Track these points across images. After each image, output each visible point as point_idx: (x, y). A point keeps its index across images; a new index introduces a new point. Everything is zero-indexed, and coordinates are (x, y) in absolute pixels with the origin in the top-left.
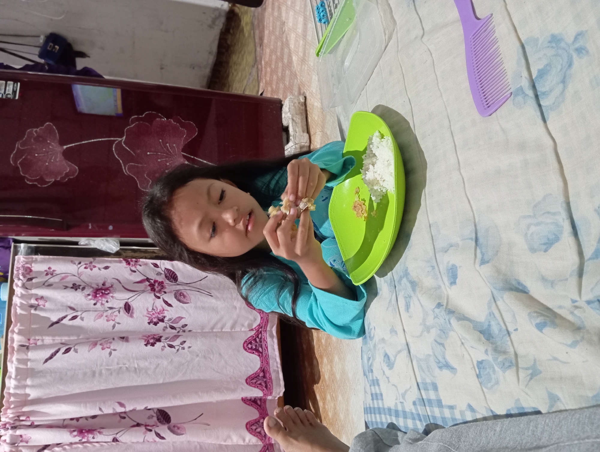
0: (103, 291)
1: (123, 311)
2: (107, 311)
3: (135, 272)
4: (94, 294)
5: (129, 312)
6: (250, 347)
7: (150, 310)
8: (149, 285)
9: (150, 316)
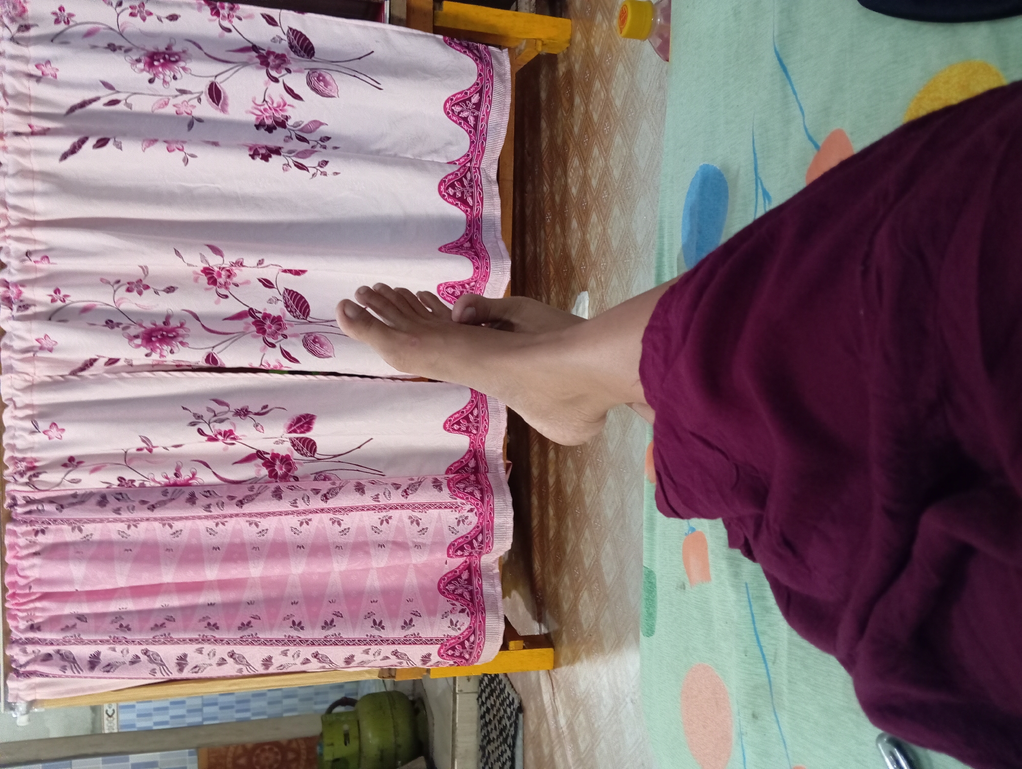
0: (167, 56)
1: (205, 98)
2: (176, 96)
3: (229, 30)
4: (148, 59)
5: (219, 102)
6: (451, 194)
7: (259, 101)
8: (258, 57)
9: (259, 113)
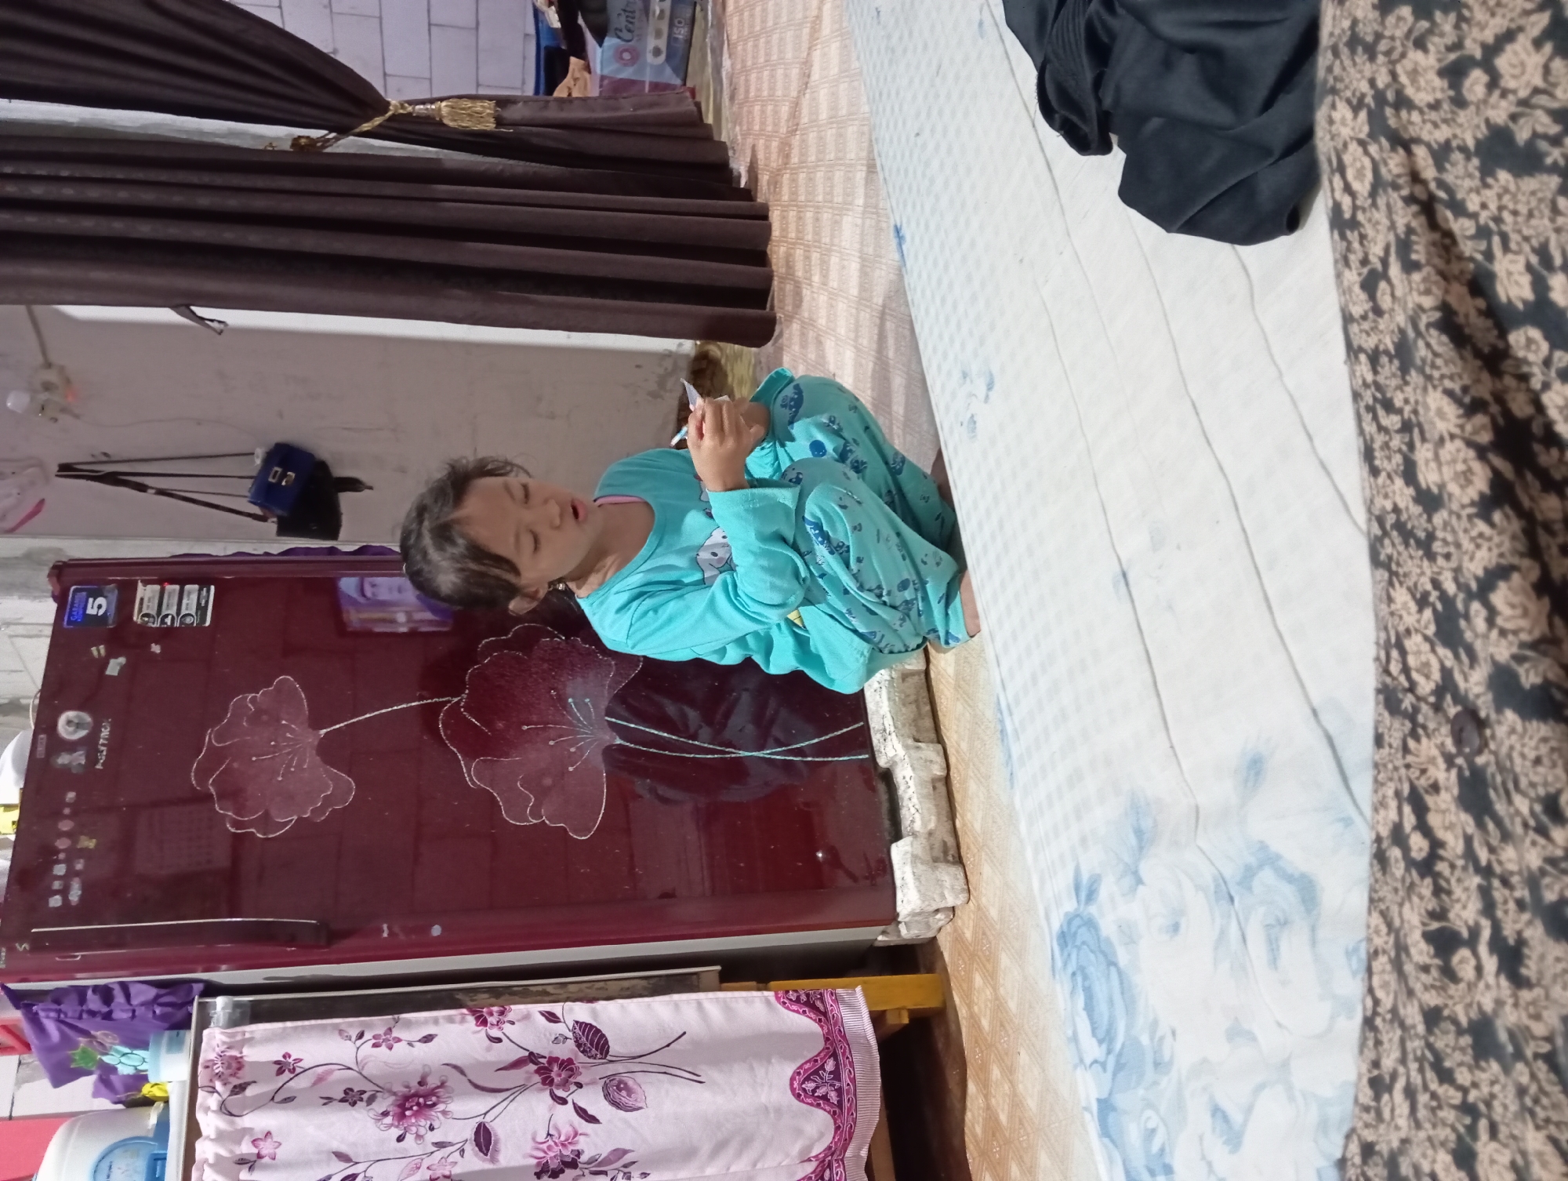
0: (421, 1101)
1: (470, 1149)
2: (432, 1153)
3: (499, 1040)
4: (397, 1109)
5: (488, 1149)
7: (541, 1136)
8: (537, 1072)
9: (542, 1154)
